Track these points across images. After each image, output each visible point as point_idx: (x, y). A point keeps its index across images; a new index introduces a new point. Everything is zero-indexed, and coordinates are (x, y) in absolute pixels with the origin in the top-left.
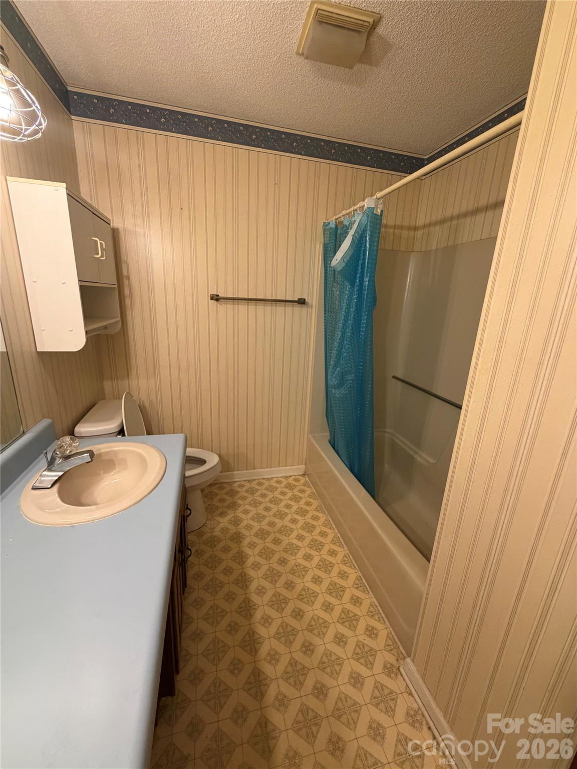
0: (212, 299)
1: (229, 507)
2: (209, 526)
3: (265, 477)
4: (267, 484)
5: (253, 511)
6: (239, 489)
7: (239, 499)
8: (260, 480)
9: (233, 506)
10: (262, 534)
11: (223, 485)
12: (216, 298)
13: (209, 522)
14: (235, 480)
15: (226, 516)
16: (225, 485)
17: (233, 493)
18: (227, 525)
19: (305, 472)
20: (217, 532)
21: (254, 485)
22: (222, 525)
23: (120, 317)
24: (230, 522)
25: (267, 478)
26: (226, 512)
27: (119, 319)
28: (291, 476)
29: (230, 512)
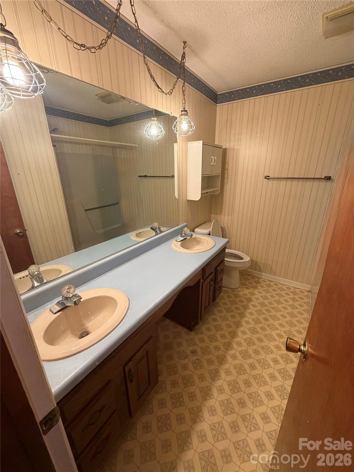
0: (265, 178)
1: (252, 287)
2: (239, 290)
3: (281, 283)
4: (280, 286)
5: (264, 294)
6: (262, 282)
7: (260, 286)
8: (277, 283)
9: (255, 287)
10: (262, 305)
11: (255, 277)
12: (267, 177)
13: (240, 288)
14: (263, 278)
15: (248, 290)
16: (256, 278)
17: (258, 282)
18: (247, 293)
19: (311, 290)
20: (241, 293)
21: (272, 284)
22: (244, 292)
23: (220, 187)
24: (249, 293)
25: (282, 284)
26: (250, 288)
27: (220, 188)
28: (299, 289)
29: (252, 289)
